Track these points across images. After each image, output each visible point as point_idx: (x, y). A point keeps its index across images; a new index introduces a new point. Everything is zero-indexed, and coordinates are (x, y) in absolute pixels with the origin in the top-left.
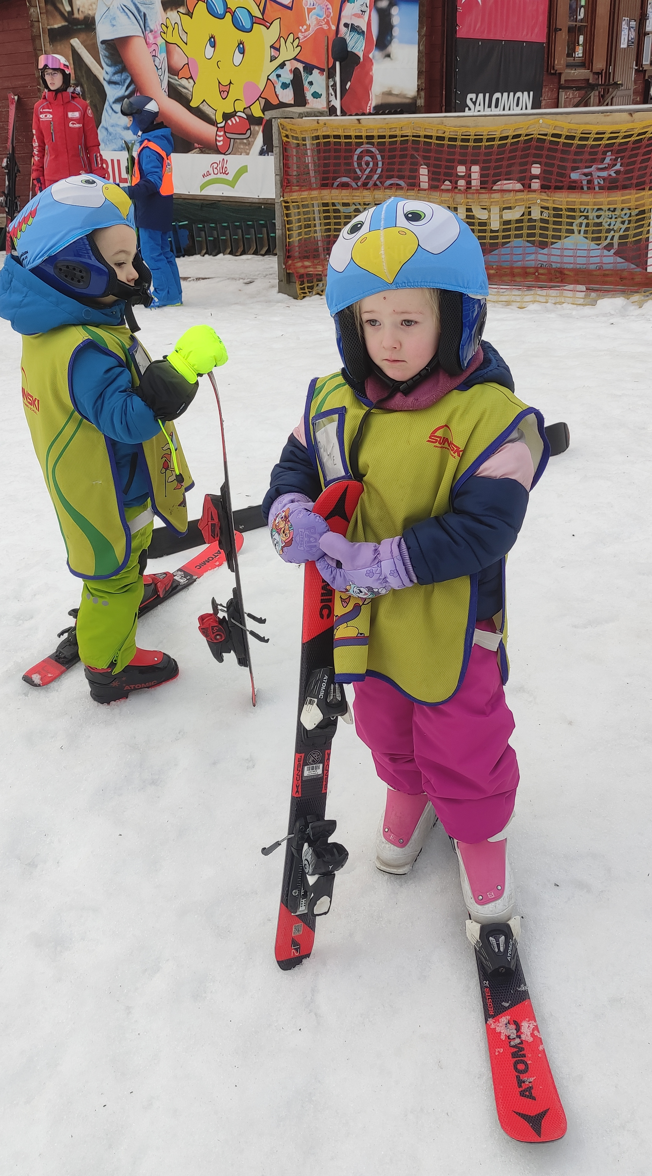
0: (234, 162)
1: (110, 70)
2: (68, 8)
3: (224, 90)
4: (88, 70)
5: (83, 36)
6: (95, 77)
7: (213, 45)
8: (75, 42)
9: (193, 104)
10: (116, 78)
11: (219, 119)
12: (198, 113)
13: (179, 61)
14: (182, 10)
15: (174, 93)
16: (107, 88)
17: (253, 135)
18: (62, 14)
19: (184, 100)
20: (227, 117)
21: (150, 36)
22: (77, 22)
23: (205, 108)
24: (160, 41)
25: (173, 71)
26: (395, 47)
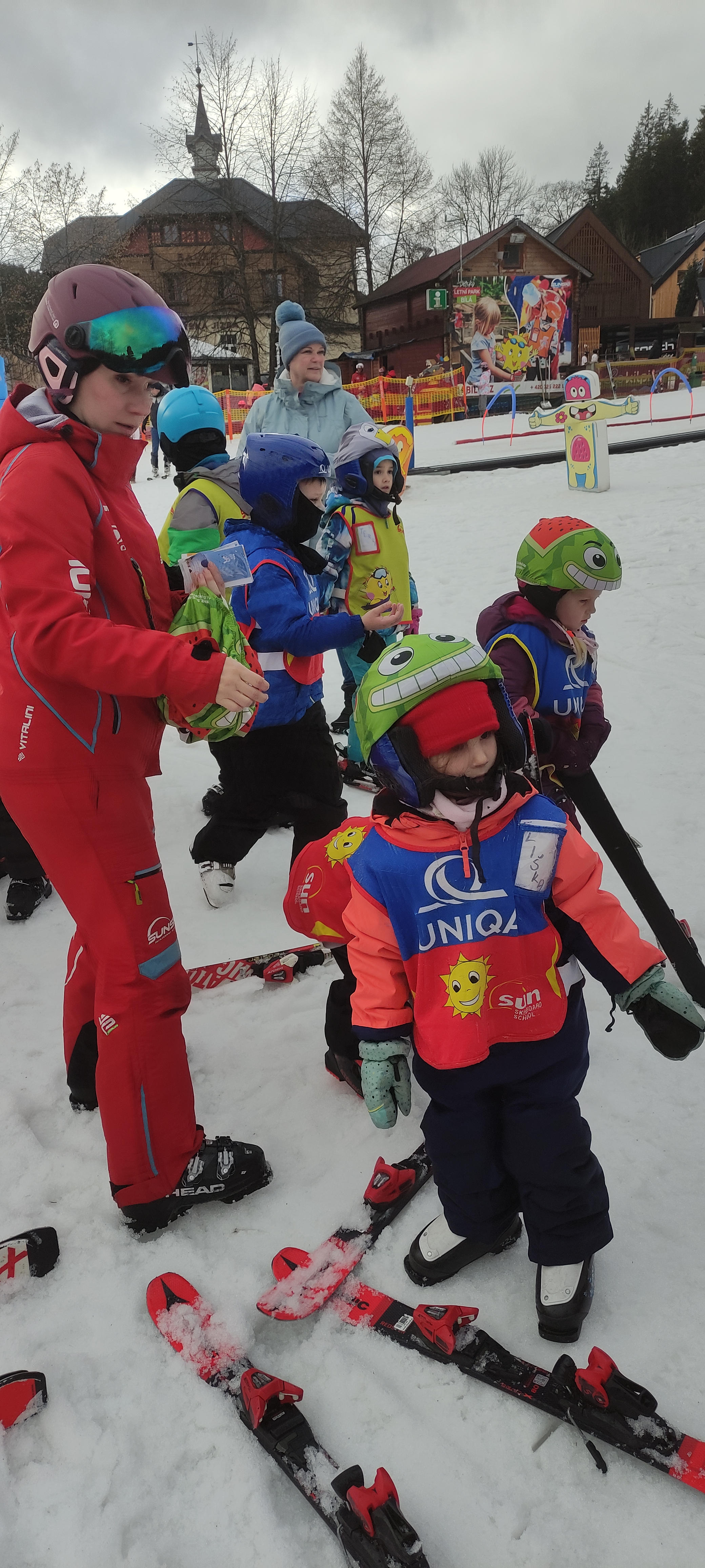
0: (516, 384)
1: (474, 359)
2: (461, 341)
3: (514, 364)
4: (466, 359)
5: (465, 349)
6: (469, 362)
7: (512, 352)
8: (462, 351)
9: (503, 368)
10: (477, 361)
11: (512, 372)
12: (505, 370)
13: (500, 356)
14: (502, 342)
15: (497, 365)
16: (472, 364)
17: (523, 376)
18: (458, 343)
19: (501, 368)
20: (514, 371)
21: (490, 350)
22: (464, 345)
23: (507, 369)
24: (494, 351)
25: (497, 359)
26: (565, 352)
